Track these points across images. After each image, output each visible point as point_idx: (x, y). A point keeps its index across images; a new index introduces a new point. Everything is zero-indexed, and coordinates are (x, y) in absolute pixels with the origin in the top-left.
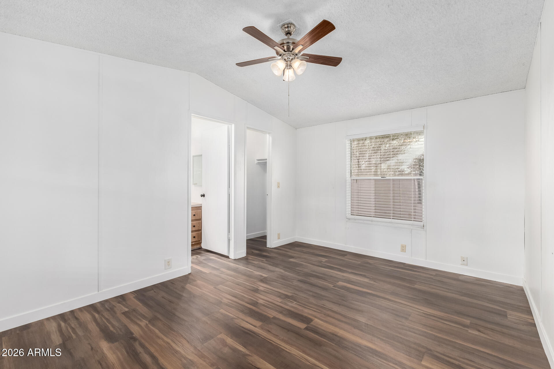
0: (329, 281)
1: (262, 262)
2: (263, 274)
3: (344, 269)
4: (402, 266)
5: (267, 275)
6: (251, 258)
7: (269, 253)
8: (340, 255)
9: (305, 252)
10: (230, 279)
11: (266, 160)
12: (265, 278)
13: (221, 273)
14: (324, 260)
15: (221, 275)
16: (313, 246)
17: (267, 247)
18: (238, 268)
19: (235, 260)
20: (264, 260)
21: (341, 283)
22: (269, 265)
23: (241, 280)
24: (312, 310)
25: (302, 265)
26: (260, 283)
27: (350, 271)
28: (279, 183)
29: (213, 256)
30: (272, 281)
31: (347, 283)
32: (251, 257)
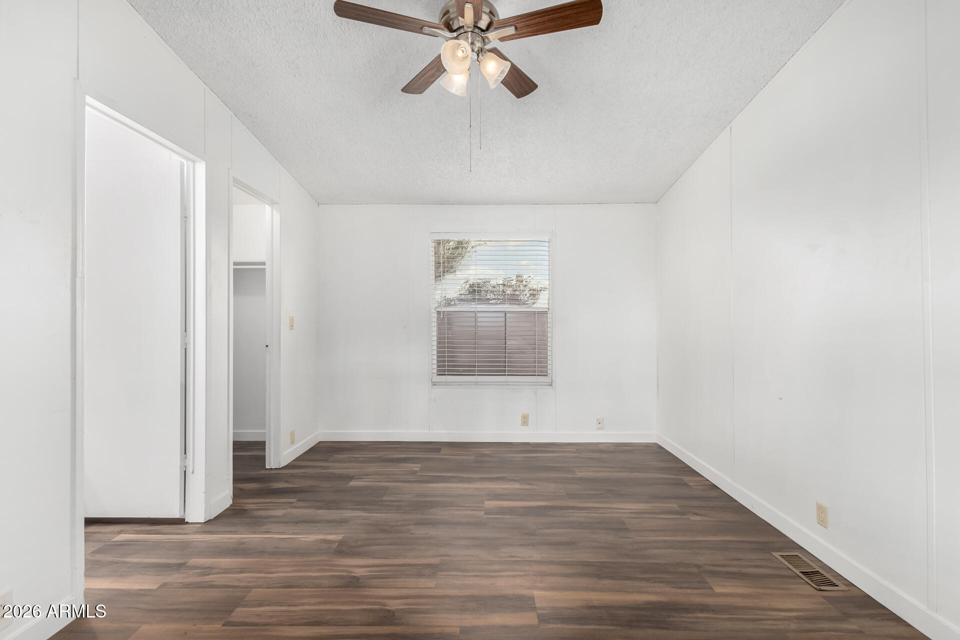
0: (467, 505)
1: (292, 507)
2: (328, 536)
3: (465, 475)
4: (530, 448)
5: (340, 534)
6: (251, 506)
7: (286, 482)
8: (432, 452)
9: (362, 459)
10: (250, 582)
11: (264, 264)
12: (341, 543)
13: (204, 574)
14: (416, 467)
15: (207, 578)
16: (363, 444)
17: (267, 467)
18: (243, 543)
19: (208, 522)
20: (294, 500)
21: (490, 504)
22: (318, 509)
23: (287, 572)
24: (509, 576)
25: (386, 488)
26: (342, 560)
27: (477, 476)
28: (292, 319)
29: (120, 532)
30: (365, 545)
31: (497, 500)
32: (250, 504)
